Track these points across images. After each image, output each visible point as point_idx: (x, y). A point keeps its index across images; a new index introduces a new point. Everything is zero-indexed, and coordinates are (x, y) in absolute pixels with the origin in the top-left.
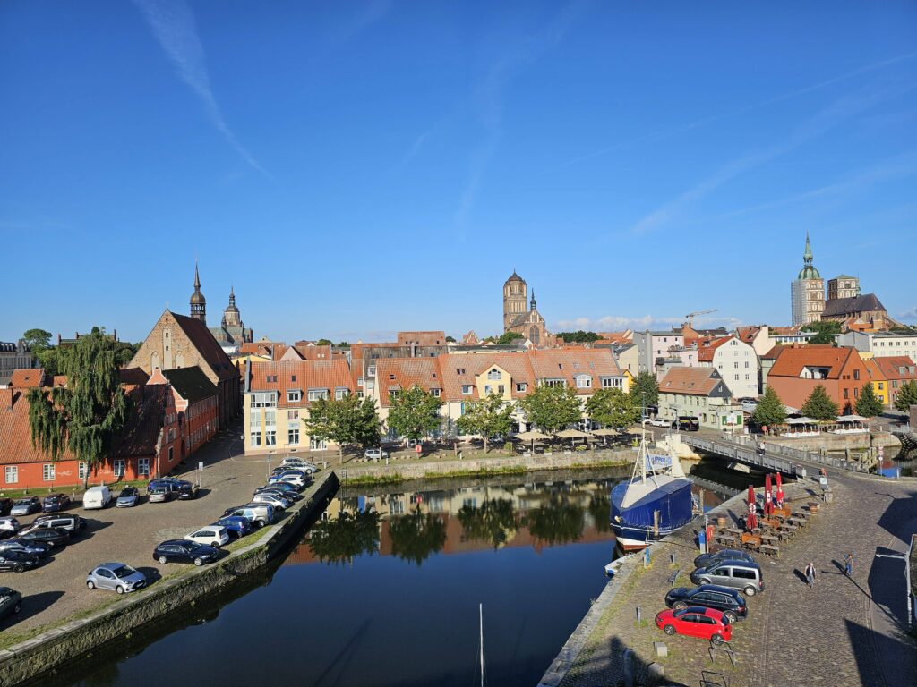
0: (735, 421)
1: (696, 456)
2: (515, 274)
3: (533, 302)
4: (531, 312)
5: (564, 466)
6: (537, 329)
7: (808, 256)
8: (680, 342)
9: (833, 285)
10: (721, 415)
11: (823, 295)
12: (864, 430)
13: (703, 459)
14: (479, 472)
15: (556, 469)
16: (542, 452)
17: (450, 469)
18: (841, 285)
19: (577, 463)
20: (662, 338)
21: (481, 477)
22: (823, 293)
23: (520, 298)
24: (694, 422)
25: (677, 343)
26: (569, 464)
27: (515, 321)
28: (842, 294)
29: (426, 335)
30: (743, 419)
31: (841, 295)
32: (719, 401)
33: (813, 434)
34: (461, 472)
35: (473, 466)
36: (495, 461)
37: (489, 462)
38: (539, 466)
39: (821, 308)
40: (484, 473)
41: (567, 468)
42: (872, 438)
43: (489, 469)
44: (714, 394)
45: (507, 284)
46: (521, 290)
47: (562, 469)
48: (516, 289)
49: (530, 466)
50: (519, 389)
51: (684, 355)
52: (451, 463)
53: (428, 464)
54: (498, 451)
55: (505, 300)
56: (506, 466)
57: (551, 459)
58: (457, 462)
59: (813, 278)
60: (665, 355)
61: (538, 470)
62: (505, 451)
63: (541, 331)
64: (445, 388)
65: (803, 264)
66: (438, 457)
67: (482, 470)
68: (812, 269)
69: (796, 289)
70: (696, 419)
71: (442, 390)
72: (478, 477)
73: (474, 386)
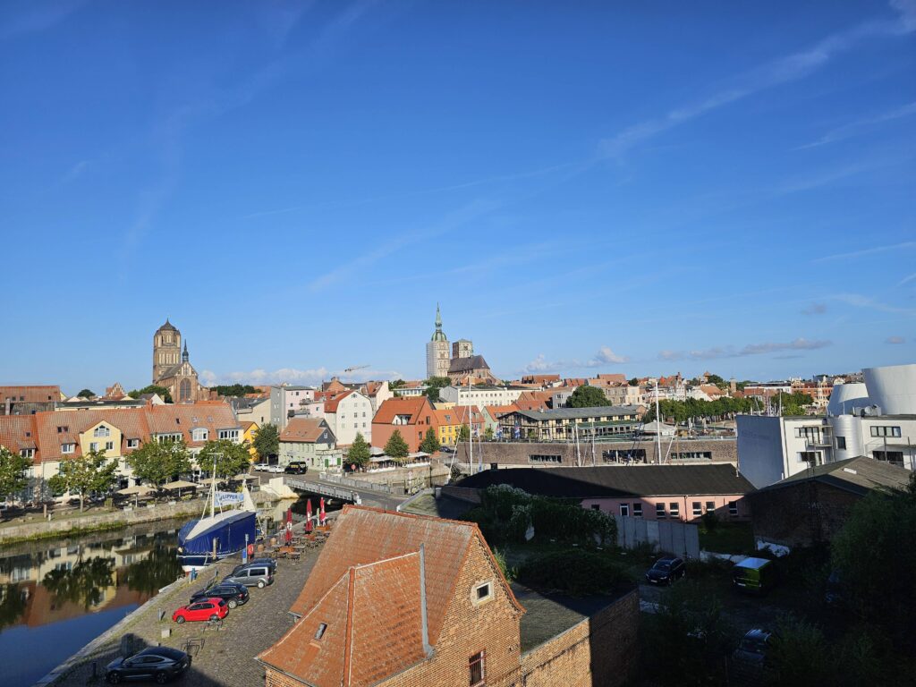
0: (335, 463)
1: (295, 495)
2: (168, 323)
3: (186, 354)
4: (182, 365)
5: (168, 516)
6: (188, 382)
7: (438, 322)
8: (311, 395)
9: (456, 346)
10: (324, 458)
11: (449, 355)
12: (426, 464)
13: (301, 497)
14: (70, 531)
15: (158, 520)
16: (145, 505)
17: (34, 532)
18: (461, 346)
19: (181, 512)
20: (295, 392)
21: (72, 536)
22: (449, 353)
23: (173, 348)
24: (302, 466)
25: (308, 396)
26: (172, 513)
27: (166, 373)
28: (463, 355)
29: (34, 390)
30: (342, 461)
31: (461, 356)
32: (324, 446)
33: (390, 469)
34: (48, 533)
35: (64, 526)
36: (90, 519)
37: (83, 520)
38: (141, 519)
39: (448, 365)
40: (75, 532)
41: (170, 518)
42: (431, 469)
43: (82, 528)
44: (321, 440)
45: (158, 332)
46: (175, 341)
47: (165, 519)
48: (169, 339)
49: (130, 520)
50: (130, 445)
51: (312, 407)
52: (36, 525)
53: (8, 529)
54: (97, 509)
55: (155, 350)
56: (103, 522)
57: (153, 511)
58: (45, 524)
59: (442, 341)
60: (296, 407)
61: (139, 523)
62: (104, 509)
63: (193, 383)
64: (41, 447)
65: (435, 328)
66: (22, 521)
67: (74, 528)
68: (441, 333)
69: (430, 350)
70: (304, 463)
71: (36, 450)
72: (68, 537)
73: (77, 445)
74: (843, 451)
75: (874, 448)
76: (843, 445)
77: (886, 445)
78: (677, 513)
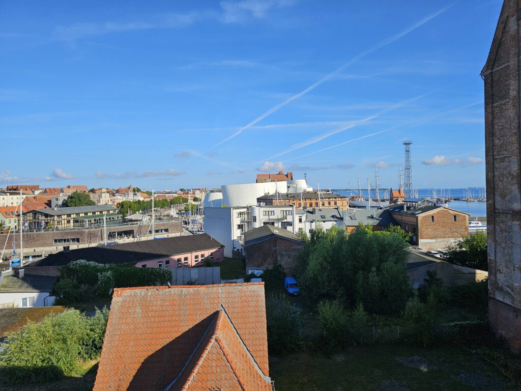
74: (255, 223)
75: (264, 221)
76: (255, 220)
77: (269, 219)
78: (187, 263)
